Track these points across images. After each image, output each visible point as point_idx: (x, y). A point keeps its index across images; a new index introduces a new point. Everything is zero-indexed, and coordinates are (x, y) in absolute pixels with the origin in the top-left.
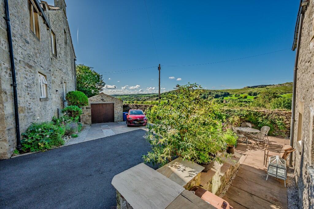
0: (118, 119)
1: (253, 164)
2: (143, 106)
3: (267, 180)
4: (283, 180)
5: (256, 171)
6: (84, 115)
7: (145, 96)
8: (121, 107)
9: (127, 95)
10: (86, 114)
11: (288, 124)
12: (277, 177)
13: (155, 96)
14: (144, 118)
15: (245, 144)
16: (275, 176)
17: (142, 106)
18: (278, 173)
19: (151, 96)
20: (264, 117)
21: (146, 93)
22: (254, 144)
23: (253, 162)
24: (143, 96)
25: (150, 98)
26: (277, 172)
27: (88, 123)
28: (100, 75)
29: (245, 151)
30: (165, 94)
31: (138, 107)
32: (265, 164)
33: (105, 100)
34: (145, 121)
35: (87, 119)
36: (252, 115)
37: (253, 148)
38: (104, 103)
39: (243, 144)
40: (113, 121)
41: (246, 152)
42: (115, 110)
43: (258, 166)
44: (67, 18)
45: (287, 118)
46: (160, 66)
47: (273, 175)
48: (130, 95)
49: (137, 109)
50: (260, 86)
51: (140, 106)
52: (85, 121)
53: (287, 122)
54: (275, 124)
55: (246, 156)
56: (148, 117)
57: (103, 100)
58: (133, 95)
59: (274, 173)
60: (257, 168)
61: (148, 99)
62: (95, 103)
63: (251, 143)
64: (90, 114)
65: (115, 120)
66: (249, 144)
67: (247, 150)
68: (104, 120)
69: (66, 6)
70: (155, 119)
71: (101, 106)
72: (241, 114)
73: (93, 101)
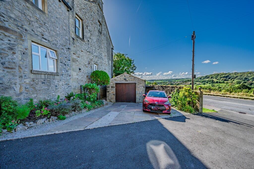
0: (140, 100)
2: (170, 87)
6: (110, 94)
7: (178, 80)
8: (143, 87)
9: (161, 80)
10: (111, 93)
13: (189, 81)
14: (166, 103)
17: (168, 87)
19: (184, 80)
21: (179, 78)
24: (177, 81)
25: (183, 83)
27: (112, 101)
28: (132, 60)
30: (201, 79)
31: (163, 89)
33: (127, 80)
34: (167, 107)
35: (112, 97)
38: (126, 82)
40: (135, 102)
42: (136, 91)
44: (103, 13)
46: (194, 34)
48: (164, 80)
49: (163, 90)
51: (166, 87)
52: (110, 99)
56: (175, 102)
57: (125, 80)
58: (167, 80)
61: (181, 83)
62: (119, 82)
64: (115, 93)
65: (137, 101)
68: (126, 100)
69: (103, 4)
70: (185, 105)
71: (124, 85)
73: (117, 81)
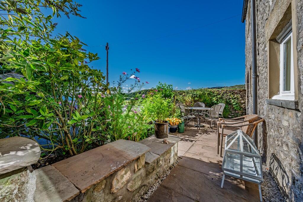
1: (201, 154)
3: (222, 187)
4: (256, 184)
5: (205, 167)
11: (243, 103)
12: (244, 177)
15: (196, 128)
16: (239, 176)
18: (243, 168)
20: (218, 96)
22: (208, 127)
23: (202, 151)
26: (241, 165)
29: (193, 137)
32: (220, 152)
36: (206, 95)
37: (206, 132)
39: (193, 128)
41: (196, 137)
43: (208, 158)
45: (241, 97)
47: (235, 174)
50: (217, 87)
53: (242, 101)
54: (230, 104)
55: (194, 142)
59: (235, 169)
60: (207, 161)
63: (204, 126)
66: (200, 128)
67: (197, 134)
72: (195, 95)
